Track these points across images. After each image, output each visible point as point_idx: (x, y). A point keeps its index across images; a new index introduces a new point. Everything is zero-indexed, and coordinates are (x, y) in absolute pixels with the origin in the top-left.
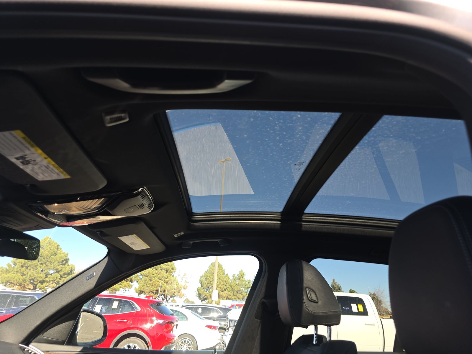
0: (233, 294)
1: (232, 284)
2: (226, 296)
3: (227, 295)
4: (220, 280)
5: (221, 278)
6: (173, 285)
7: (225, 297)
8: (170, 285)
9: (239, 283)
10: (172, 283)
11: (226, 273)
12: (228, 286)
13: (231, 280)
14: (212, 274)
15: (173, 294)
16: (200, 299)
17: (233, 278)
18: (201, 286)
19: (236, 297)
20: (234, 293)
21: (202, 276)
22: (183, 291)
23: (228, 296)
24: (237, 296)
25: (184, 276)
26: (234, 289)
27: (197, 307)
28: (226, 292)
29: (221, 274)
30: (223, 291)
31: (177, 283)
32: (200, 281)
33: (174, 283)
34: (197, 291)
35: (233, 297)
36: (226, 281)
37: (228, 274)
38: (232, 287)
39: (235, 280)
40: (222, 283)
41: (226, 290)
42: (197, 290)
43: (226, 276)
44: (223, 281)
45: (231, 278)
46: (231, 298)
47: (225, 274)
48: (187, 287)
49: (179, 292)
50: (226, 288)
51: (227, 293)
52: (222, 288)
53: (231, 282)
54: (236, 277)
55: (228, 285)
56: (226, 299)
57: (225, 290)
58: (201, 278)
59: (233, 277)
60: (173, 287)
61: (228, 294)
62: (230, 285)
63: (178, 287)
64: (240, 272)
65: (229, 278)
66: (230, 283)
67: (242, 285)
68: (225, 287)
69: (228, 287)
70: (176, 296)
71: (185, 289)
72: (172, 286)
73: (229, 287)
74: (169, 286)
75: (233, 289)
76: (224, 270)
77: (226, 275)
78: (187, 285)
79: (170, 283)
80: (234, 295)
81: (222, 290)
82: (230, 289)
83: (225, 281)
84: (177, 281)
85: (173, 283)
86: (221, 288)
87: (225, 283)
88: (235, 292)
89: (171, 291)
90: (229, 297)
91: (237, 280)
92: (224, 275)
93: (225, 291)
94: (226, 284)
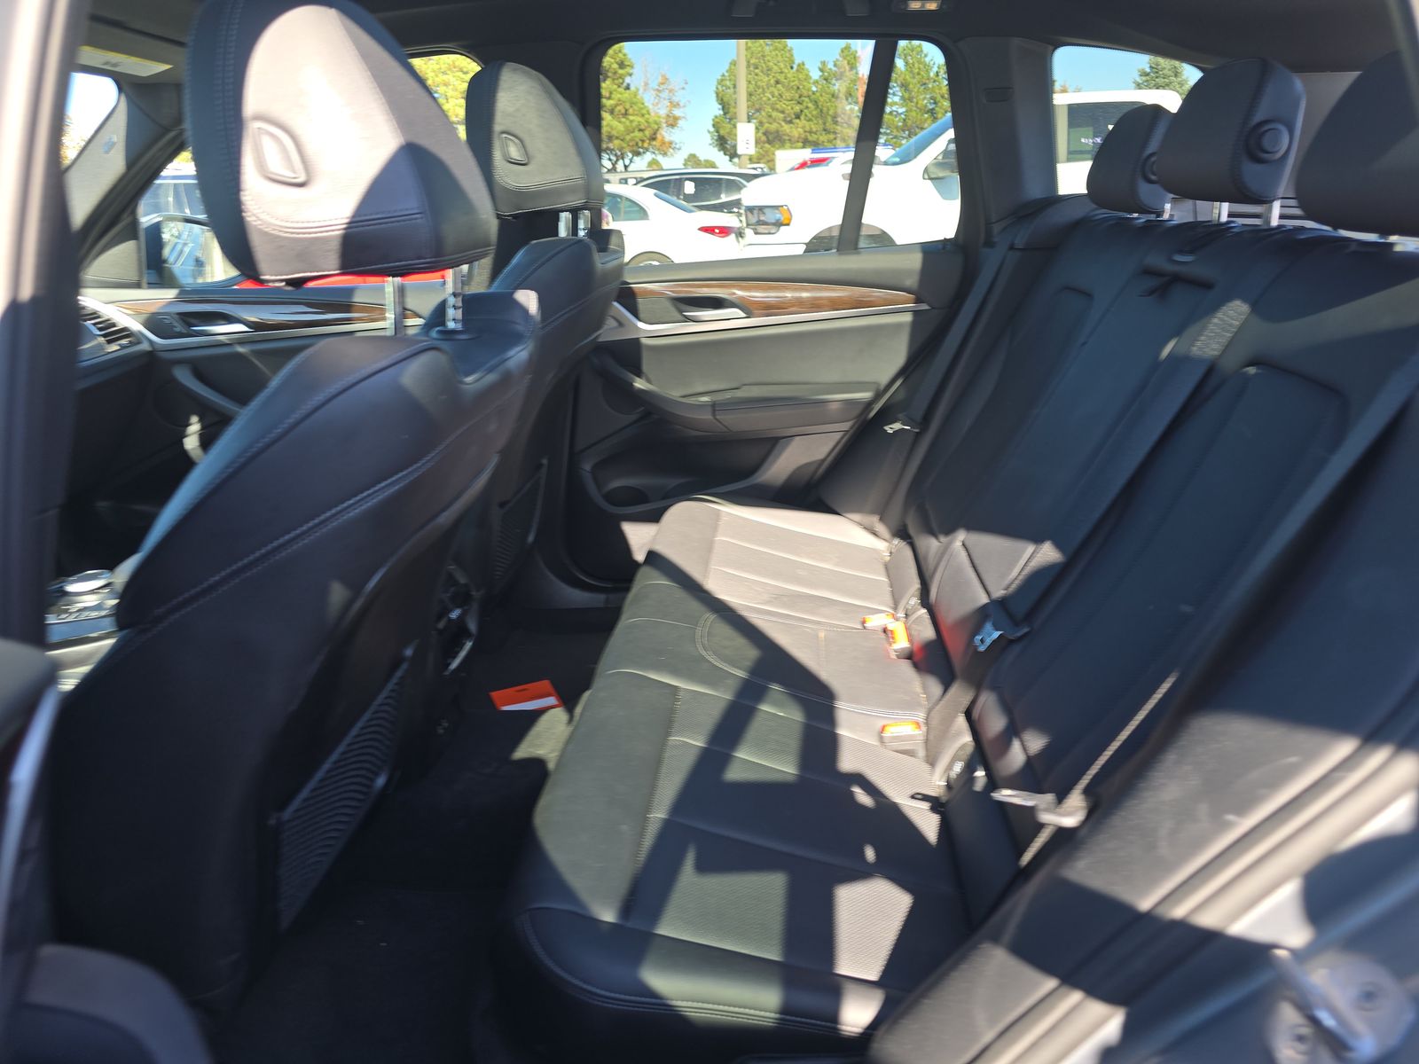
0: (822, 127)
1: (818, 94)
2: (803, 136)
3: (805, 132)
4: (778, 86)
5: (781, 77)
6: (631, 118)
7: (799, 138)
8: (623, 120)
9: (839, 91)
10: (626, 110)
11: (797, 61)
12: (805, 104)
13: (816, 82)
14: (752, 69)
15: (637, 144)
16: (725, 154)
17: (821, 74)
18: (721, 112)
19: (832, 136)
20: (824, 124)
21: (722, 80)
22: (666, 134)
23: (808, 134)
24: (835, 133)
25: (662, 86)
26: (825, 109)
27: (681, 179)
28: (802, 122)
29: (782, 66)
30: (790, 122)
31: (644, 111)
32: (717, 96)
33: (634, 110)
34: (712, 129)
35: (823, 138)
36: (798, 88)
37: (803, 64)
38: (820, 104)
39: (826, 79)
40: (787, 95)
41: (802, 117)
42: (714, 126)
43: (797, 70)
44: (789, 88)
45: (815, 74)
46: (818, 139)
47: (794, 63)
48: (676, 119)
49: (653, 138)
50: (801, 111)
51: (802, 128)
52: (787, 112)
53: (814, 89)
54: (830, 69)
55: (807, 99)
56: (801, 144)
57: (798, 117)
58: (719, 87)
59: (821, 70)
60: (634, 124)
61: (807, 129)
62: (811, 101)
63: (646, 121)
64: (842, 51)
65: (808, 77)
66: (810, 93)
67: (850, 94)
68: (797, 108)
69: (807, 108)
70: (647, 150)
71: (672, 126)
72: (631, 121)
73: (810, 105)
74: (620, 122)
75: (821, 111)
76: (790, 51)
77: (799, 65)
78: (677, 112)
79: (623, 111)
80: (825, 130)
81: (788, 119)
82: (814, 113)
83: (795, 88)
84: (643, 104)
85: (631, 111)
86: (783, 112)
87: (797, 95)
88: (829, 119)
89: (628, 138)
90: (812, 138)
91: (834, 81)
92: (792, 68)
93: (798, 121)
94: (800, 97)
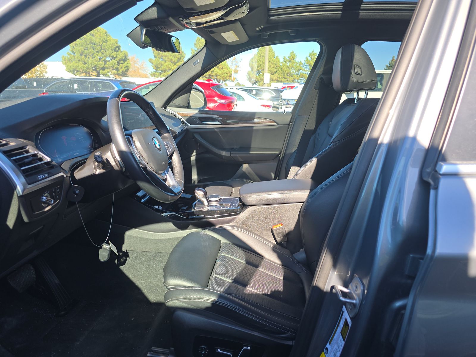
0: (283, 76)
1: (283, 66)
2: (277, 79)
3: (278, 78)
4: (270, 63)
5: (271, 60)
6: (224, 70)
7: (275, 79)
8: (221, 70)
9: (289, 66)
10: (222, 67)
11: (276, 55)
12: (278, 69)
13: (282, 63)
14: (261, 57)
15: (225, 78)
16: (251, 83)
17: (283, 60)
18: (250, 70)
19: (286, 80)
20: (284, 76)
21: (252, 60)
22: (234, 75)
23: (278, 79)
24: (287, 78)
25: (234, 60)
26: (284, 71)
27: (251, 89)
28: (277, 74)
29: (271, 57)
30: (273, 74)
31: (228, 68)
32: (250, 65)
33: (225, 67)
34: (247, 75)
35: (283, 80)
36: (276, 64)
37: (278, 57)
38: (283, 69)
39: (285, 62)
40: (272, 66)
41: (277, 73)
42: (248, 74)
43: (276, 58)
44: (273, 64)
45: (282, 60)
46: (282, 80)
47: (275, 56)
48: (238, 71)
49: (230, 76)
50: (277, 71)
51: (277, 76)
52: (272, 71)
53: (281, 64)
54: (287, 59)
55: (278, 68)
56: (276, 81)
57: (275, 73)
58: (251, 62)
59: (284, 59)
60: (225, 72)
61: (278, 77)
62: (280, 68)
63: (229, 71)
64: (291, 53)
65: (279, 61)
66: (280, 66)
67: (293, 67)
68: (275, 70)
69: (278, 70)
70: (228, 80)
71: (236, 73)
72: (224, 71)
73: (280, 69)
74: (220, 71)
75: (283, 71)
76: (274, 52)
77: (276, 57)
78: (238, 69)
79: (221, 67)
80: (284, 77)
81: (272, 73)
82: (281, 72)
83: (275, 64)
84: (228, 65)
85: (224, 68)
86: (271, 71)
87: (276, 66)
88: (286, 74)
89: (222, 76)
90: (280, 80)
91: (288, 62)
92: (274, 57)
93: (275, 74)
94: (276, 67)
